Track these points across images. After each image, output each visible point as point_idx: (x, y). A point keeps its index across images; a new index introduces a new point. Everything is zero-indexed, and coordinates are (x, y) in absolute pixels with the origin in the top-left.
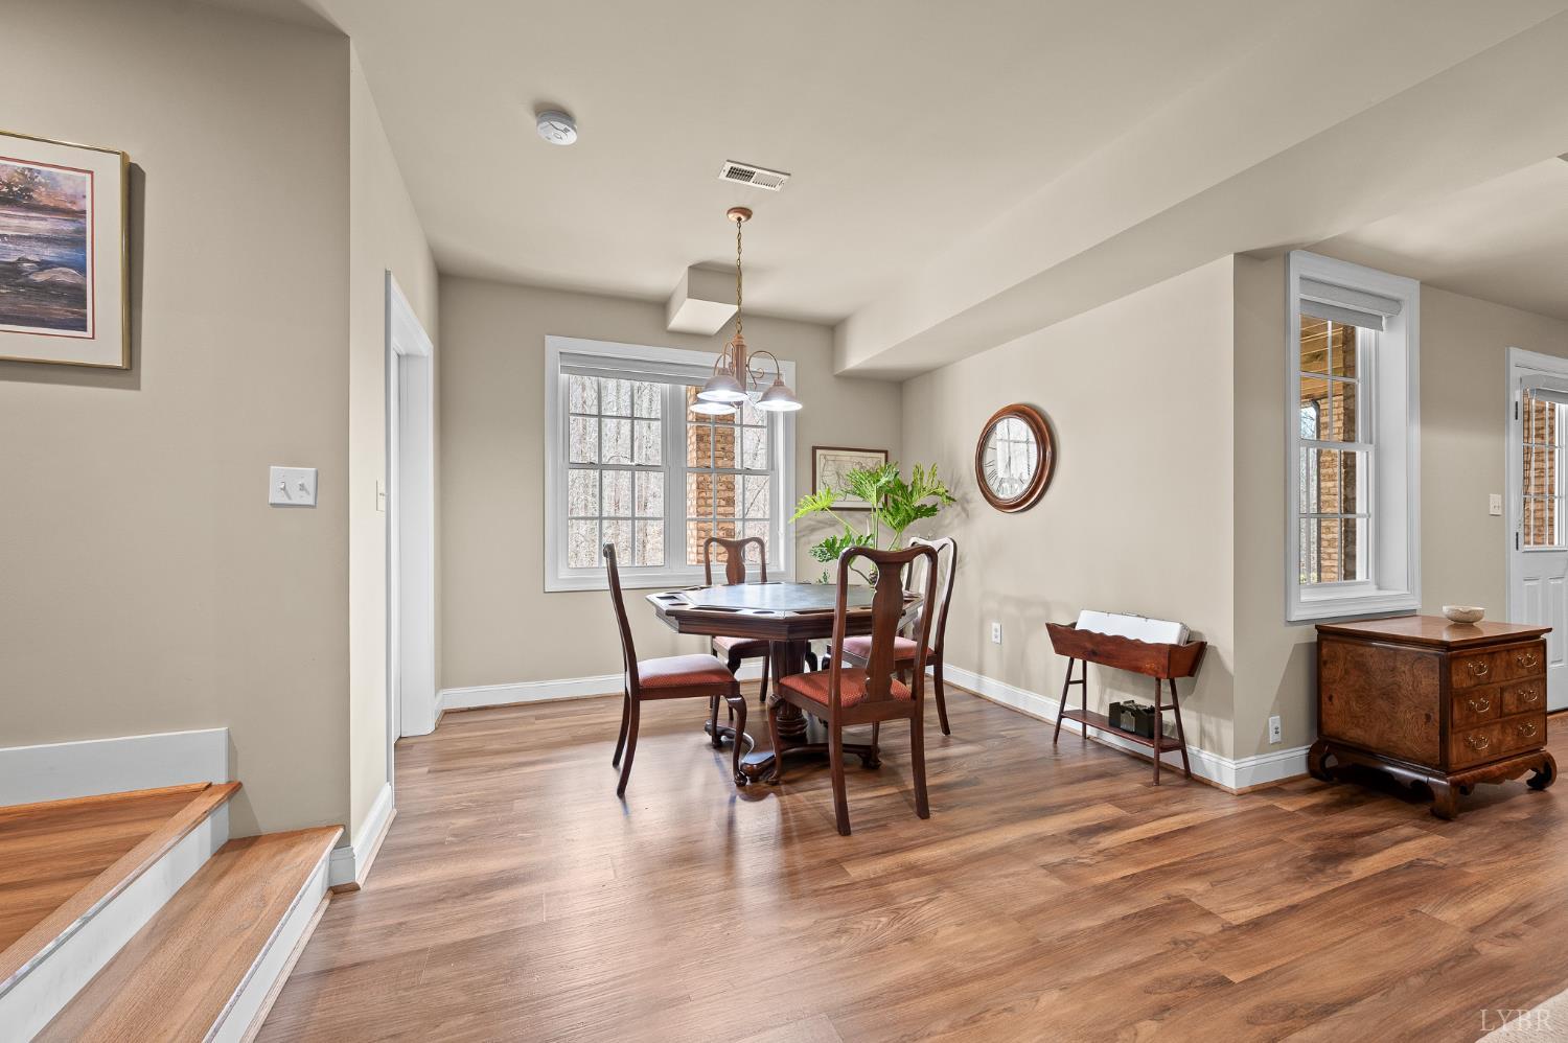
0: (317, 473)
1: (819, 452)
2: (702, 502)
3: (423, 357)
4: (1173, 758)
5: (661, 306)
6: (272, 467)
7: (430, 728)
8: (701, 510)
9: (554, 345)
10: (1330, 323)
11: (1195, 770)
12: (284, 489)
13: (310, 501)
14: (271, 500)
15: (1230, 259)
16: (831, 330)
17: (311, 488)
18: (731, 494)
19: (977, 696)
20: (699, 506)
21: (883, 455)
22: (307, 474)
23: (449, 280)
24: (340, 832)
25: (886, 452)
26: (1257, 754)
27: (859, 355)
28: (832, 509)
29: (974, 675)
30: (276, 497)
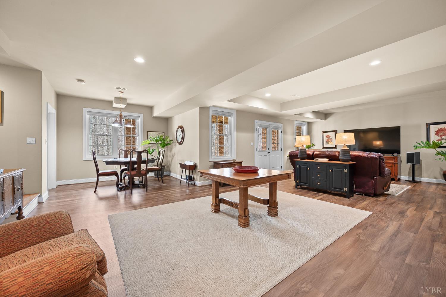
0: (36, 139)
1: (148, 132)
2: (127, 142)
3: (53, 113)
4: (192, 182)
5: (111, 102)
6: (27, 138)
7: (55, 187)
8: (127, 143)
9: (85, 110)
10: (223, 117)
11: (195, 184)
12: (30, 141)
13: (34, 143)
14: (27, 143)
15: (198, 108)
16: (151, 108)
17: (35, 141)
18: (134, 140)
19: (176, 178)
20: (126, 143)
21: (163, 133)
22: (34, 139)
23: (59, 97)
24: (40, 194)
25: (164, 132)
26: (203, 181)
27: (156, 114)
28: (149, 144)
29: (176, 175)
30: (28, 142)
